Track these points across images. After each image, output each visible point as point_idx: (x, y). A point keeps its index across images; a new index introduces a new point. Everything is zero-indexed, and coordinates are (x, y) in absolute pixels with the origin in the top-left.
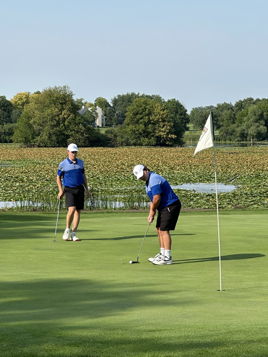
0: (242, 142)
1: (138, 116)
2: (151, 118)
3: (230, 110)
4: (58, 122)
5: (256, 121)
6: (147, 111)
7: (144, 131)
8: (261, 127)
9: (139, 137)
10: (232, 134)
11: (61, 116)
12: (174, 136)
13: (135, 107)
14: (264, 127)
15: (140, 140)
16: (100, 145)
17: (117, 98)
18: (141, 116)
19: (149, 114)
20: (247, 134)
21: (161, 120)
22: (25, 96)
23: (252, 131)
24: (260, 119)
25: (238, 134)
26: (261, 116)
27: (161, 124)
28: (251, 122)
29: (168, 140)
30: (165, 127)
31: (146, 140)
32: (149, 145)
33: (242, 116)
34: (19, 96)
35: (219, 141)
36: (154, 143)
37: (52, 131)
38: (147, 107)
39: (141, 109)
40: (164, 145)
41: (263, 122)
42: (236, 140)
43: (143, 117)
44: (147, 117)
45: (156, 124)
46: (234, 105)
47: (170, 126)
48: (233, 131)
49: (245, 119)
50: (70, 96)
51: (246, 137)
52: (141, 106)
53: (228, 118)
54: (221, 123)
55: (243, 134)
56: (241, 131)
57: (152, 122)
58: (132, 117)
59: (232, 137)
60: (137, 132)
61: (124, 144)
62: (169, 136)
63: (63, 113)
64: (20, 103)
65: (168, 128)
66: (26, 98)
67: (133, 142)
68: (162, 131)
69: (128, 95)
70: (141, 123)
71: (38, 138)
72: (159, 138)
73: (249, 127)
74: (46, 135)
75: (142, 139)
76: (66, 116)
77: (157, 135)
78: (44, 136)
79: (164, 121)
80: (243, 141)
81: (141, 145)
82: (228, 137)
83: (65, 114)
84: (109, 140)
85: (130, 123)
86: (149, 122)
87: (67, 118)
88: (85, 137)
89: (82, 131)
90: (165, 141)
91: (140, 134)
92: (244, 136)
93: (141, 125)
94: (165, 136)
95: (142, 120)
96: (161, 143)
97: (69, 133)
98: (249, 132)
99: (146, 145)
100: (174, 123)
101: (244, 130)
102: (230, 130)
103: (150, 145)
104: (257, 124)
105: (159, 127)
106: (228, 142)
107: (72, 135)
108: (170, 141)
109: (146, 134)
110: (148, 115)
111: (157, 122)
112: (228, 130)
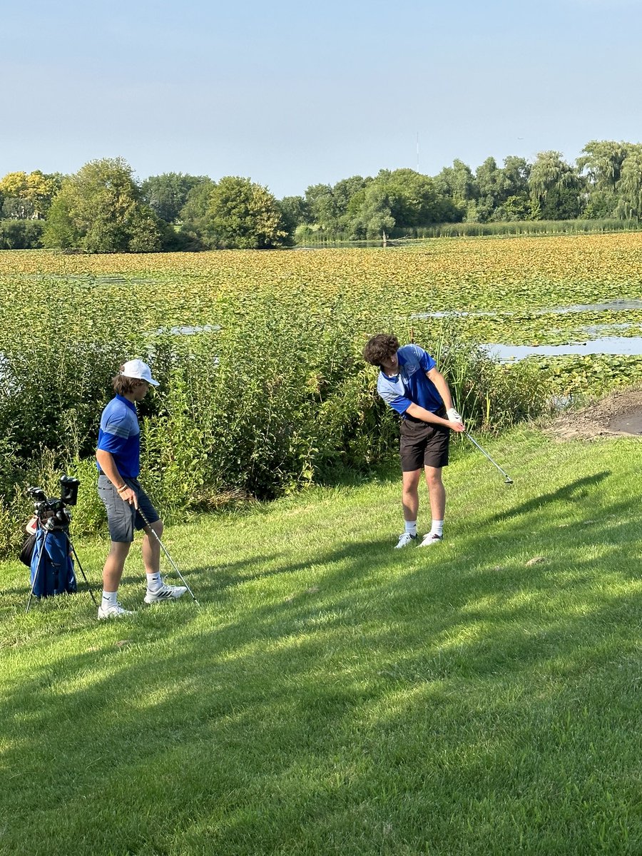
0: (359, 241)
1: (230, 204)
2: (249, 207)
3: (329, 195)
4: (113, 214)
5: (379, 210)
6: (243, 196)
7: (240, 227)
8: (387, 218)
9: (232, 236)
10: (343, 230)
11: (117, 205)
12: (284, 234)
13: (224, 190)
14: (391, 218)
15: (234, 240)
16: (176, 248)
17: (148, 181)
18: (234, 203)
19: (246, 200)
20: (366, 229)
21: (264, 210)
22: (19, 178)
23: (373, 224)
24: (383, 207)
25: (353, 230)
26: (386, 202)
27: (265, 215)
28: (371, 212)
29: (276, 240)
30: (271, 219)
31: (244, 239)
32: (248, 247)
33: (356, 203)
34: (10, 178)
35: (326, 240)
36: (256, 244)
37: (105, 229)
38: (242, 189)
39: (233, 192)
40: (269, 247)
41: (388, 211)
42: (351, 238)
43: (237, 205)
44: (243, 206)
45: (256, 216)
46: (332, 187)
47: (278, 217)
48: (345, 226)
49: (362, 206)
50: (127, 173)
51: (365, 234)
52: (233, 189)
53: (327, 207)
54: (316, 215)
55: (361, 229)
56: (358, 226)
57: (251, 212)
58: (221, 205)
59: (345, 234)
60: (229, 229)
61: (213, 246)
62: (278, 234)
63: (121, 201)
64: (13, 189)
65: (276, 221)
66: (21, 181)
67: (225, 243)
68: (268, 226)
69: (165, 176)
70: (234, 214)
71: (85, 240)
72: (262, 236)
73: (368, 219)
74: (97, 235)
75: (237, 238)
76: (125, 205)
77: (260, 232)
78: (94, 236)
79: (268, 211)
80: (360, 239)
81: (236, 247)
82: (338, 234)
83: (123, 202)
84: (190, 242)
85: (216, 215)
86: (247, 213)
87: (127, 209)
88: (158, 237)
89: (151, 228)
90: (271, 241)
91: (234, 231)
92: (361, 232)
93: (234, 218)
94: (271, 233)
95: (237, 210)
96: (264, 244)
97: (133, 230)
98: (370, 226)
99: (244, 248)
100: (282, 213)
101: (361, 223)
102: (340, 224)
103: (250, 248)
104: (381, 214)
105: (261, 220)
106: (338, 241)
107: (136, 234)
108: (278, 241)
109: (244, 231)
110: (244, 202)
111: (259, 212)
112: (337, 224)
